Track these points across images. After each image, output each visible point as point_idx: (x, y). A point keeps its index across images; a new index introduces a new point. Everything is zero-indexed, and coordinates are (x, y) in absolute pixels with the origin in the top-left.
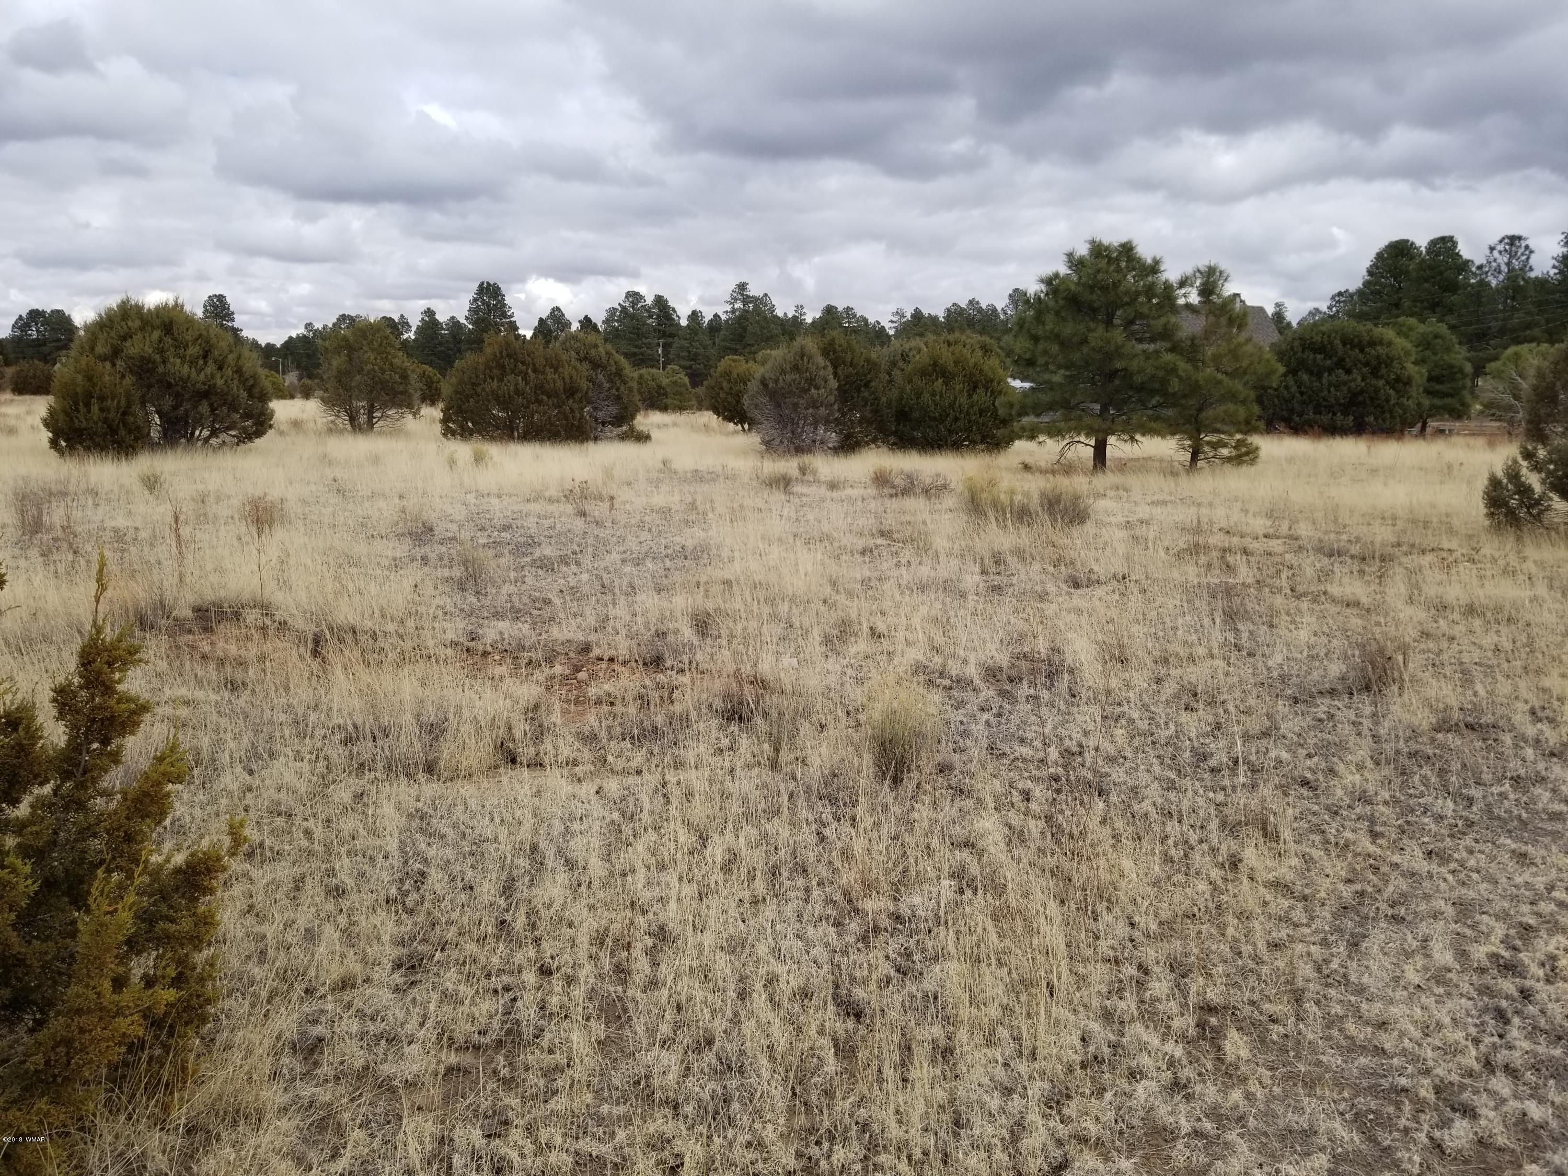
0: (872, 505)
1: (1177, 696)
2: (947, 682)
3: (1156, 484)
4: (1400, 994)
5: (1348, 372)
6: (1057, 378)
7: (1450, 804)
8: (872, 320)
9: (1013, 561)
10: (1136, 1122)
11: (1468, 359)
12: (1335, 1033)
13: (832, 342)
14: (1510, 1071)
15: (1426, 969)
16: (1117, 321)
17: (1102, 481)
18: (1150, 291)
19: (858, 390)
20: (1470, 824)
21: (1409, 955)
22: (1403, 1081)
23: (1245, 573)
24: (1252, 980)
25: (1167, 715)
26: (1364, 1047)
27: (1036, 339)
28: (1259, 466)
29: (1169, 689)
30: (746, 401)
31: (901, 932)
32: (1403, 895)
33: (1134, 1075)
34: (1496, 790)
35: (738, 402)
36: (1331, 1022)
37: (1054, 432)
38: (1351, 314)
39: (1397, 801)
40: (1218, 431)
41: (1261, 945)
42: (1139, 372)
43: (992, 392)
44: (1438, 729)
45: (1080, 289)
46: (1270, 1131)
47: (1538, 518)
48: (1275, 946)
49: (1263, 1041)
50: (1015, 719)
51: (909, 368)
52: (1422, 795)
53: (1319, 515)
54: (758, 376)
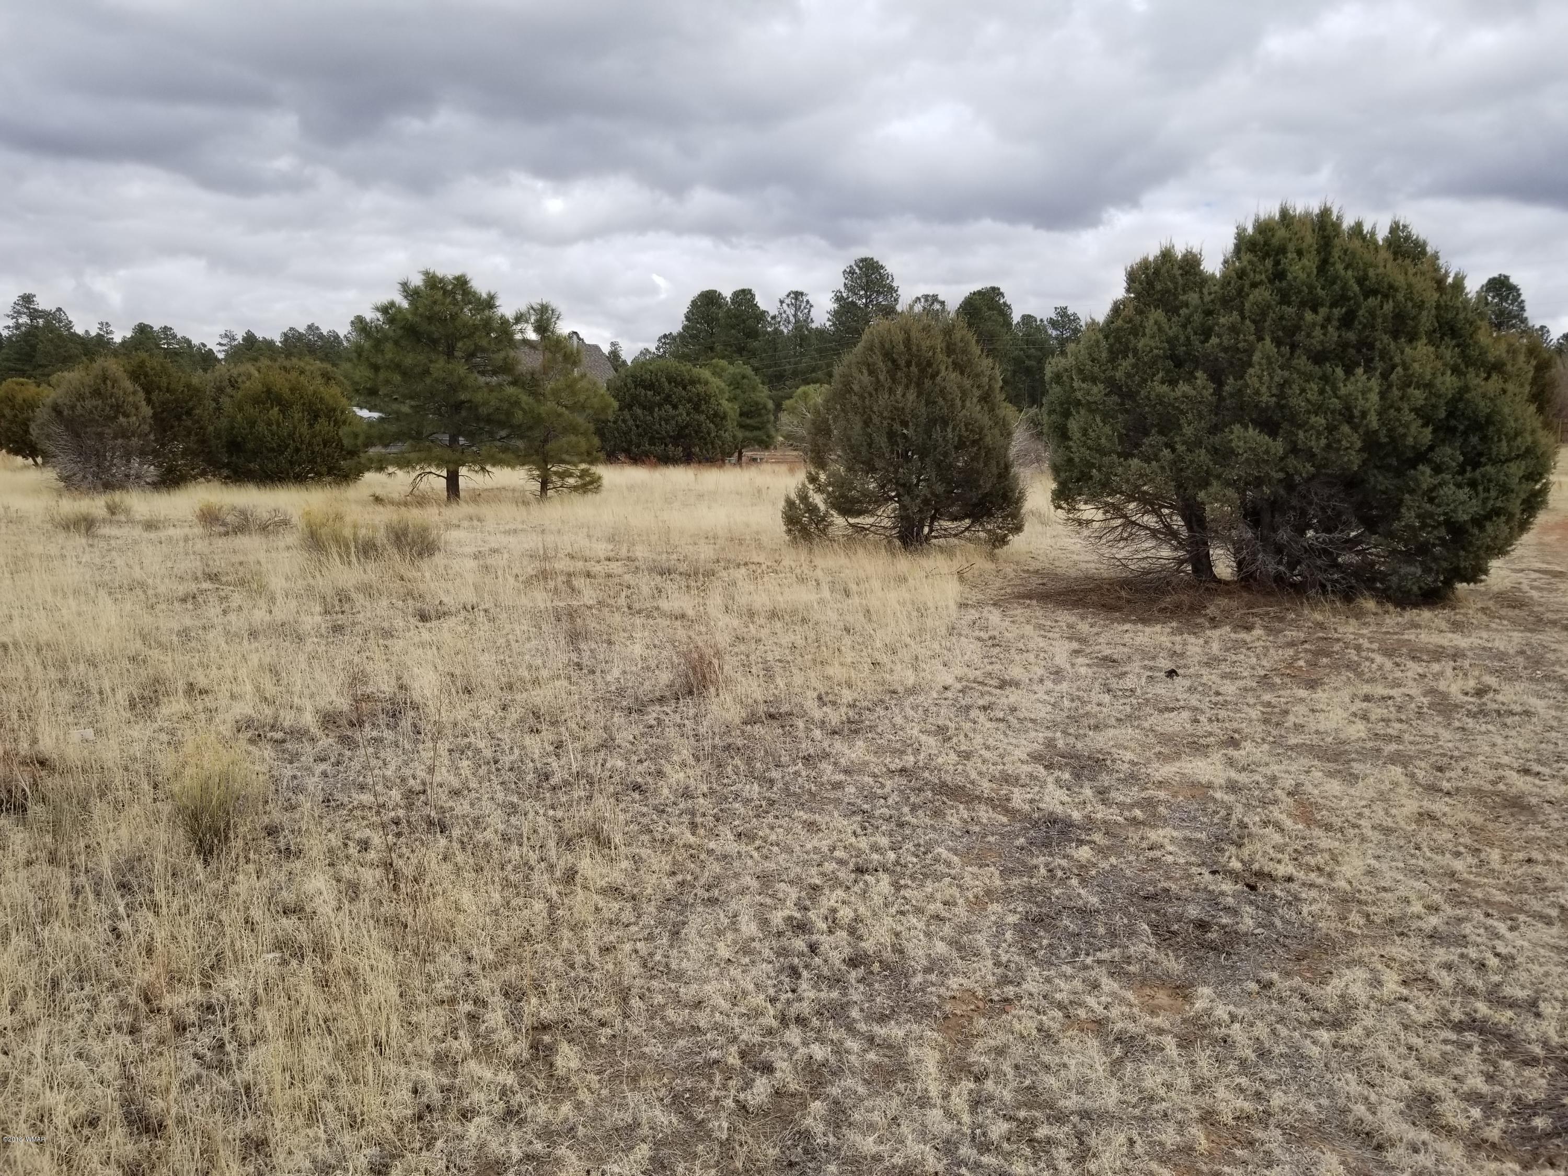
0: (200, 546)
1: (522, 720)
2: (279, 735)
3: (509, 513)
4: (713, 971)
5: (675, 407)
6: (405, 409)
7: (756, 787)
8: (196, 341)
9: (360, 599)
10: (468, 1164)
11: (770, 397)
12: (657, 1022)
13: (142, 365)
14: (801, 1021)
15: (735, 942)
16: (458, 354)
17: (455, 512)
18: (487, 324)
19: (179, 418)
20: (772, 803)
21: (720, 933)
22: (714, 1054)
23: (589, 595)
24: (583, 990)
25: (513, 739)
26: (682, 1030)
27: (376, 368)
28: (604, 494)
29: (514, 715)
30: (34, 431)
31: (213, 1022)
32: (717, 878)
33: (465, 1115)
34: (791, 769)
35: (27, 432)
36: (654, 1012)
37: (404, 463)
38: (675, 355)
39: (712, 792)
40: (563, 461)
41: (593, 951)
42: (484, 404)
43: (336, 422)
44: (745, 723)
45: (418, 319)
46: (598, 1134)
47: (824, 531)
48: (606, 950)
49: (592, 1047)
50: (356, 765)
51: (239, 395)
52: (734, 783)
53: (654, 538)
54: (48, 401)
